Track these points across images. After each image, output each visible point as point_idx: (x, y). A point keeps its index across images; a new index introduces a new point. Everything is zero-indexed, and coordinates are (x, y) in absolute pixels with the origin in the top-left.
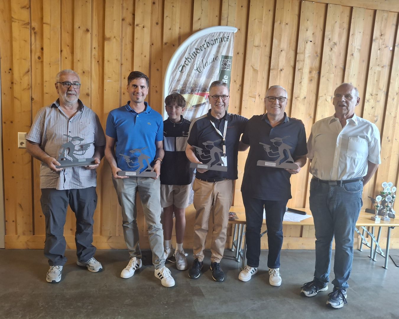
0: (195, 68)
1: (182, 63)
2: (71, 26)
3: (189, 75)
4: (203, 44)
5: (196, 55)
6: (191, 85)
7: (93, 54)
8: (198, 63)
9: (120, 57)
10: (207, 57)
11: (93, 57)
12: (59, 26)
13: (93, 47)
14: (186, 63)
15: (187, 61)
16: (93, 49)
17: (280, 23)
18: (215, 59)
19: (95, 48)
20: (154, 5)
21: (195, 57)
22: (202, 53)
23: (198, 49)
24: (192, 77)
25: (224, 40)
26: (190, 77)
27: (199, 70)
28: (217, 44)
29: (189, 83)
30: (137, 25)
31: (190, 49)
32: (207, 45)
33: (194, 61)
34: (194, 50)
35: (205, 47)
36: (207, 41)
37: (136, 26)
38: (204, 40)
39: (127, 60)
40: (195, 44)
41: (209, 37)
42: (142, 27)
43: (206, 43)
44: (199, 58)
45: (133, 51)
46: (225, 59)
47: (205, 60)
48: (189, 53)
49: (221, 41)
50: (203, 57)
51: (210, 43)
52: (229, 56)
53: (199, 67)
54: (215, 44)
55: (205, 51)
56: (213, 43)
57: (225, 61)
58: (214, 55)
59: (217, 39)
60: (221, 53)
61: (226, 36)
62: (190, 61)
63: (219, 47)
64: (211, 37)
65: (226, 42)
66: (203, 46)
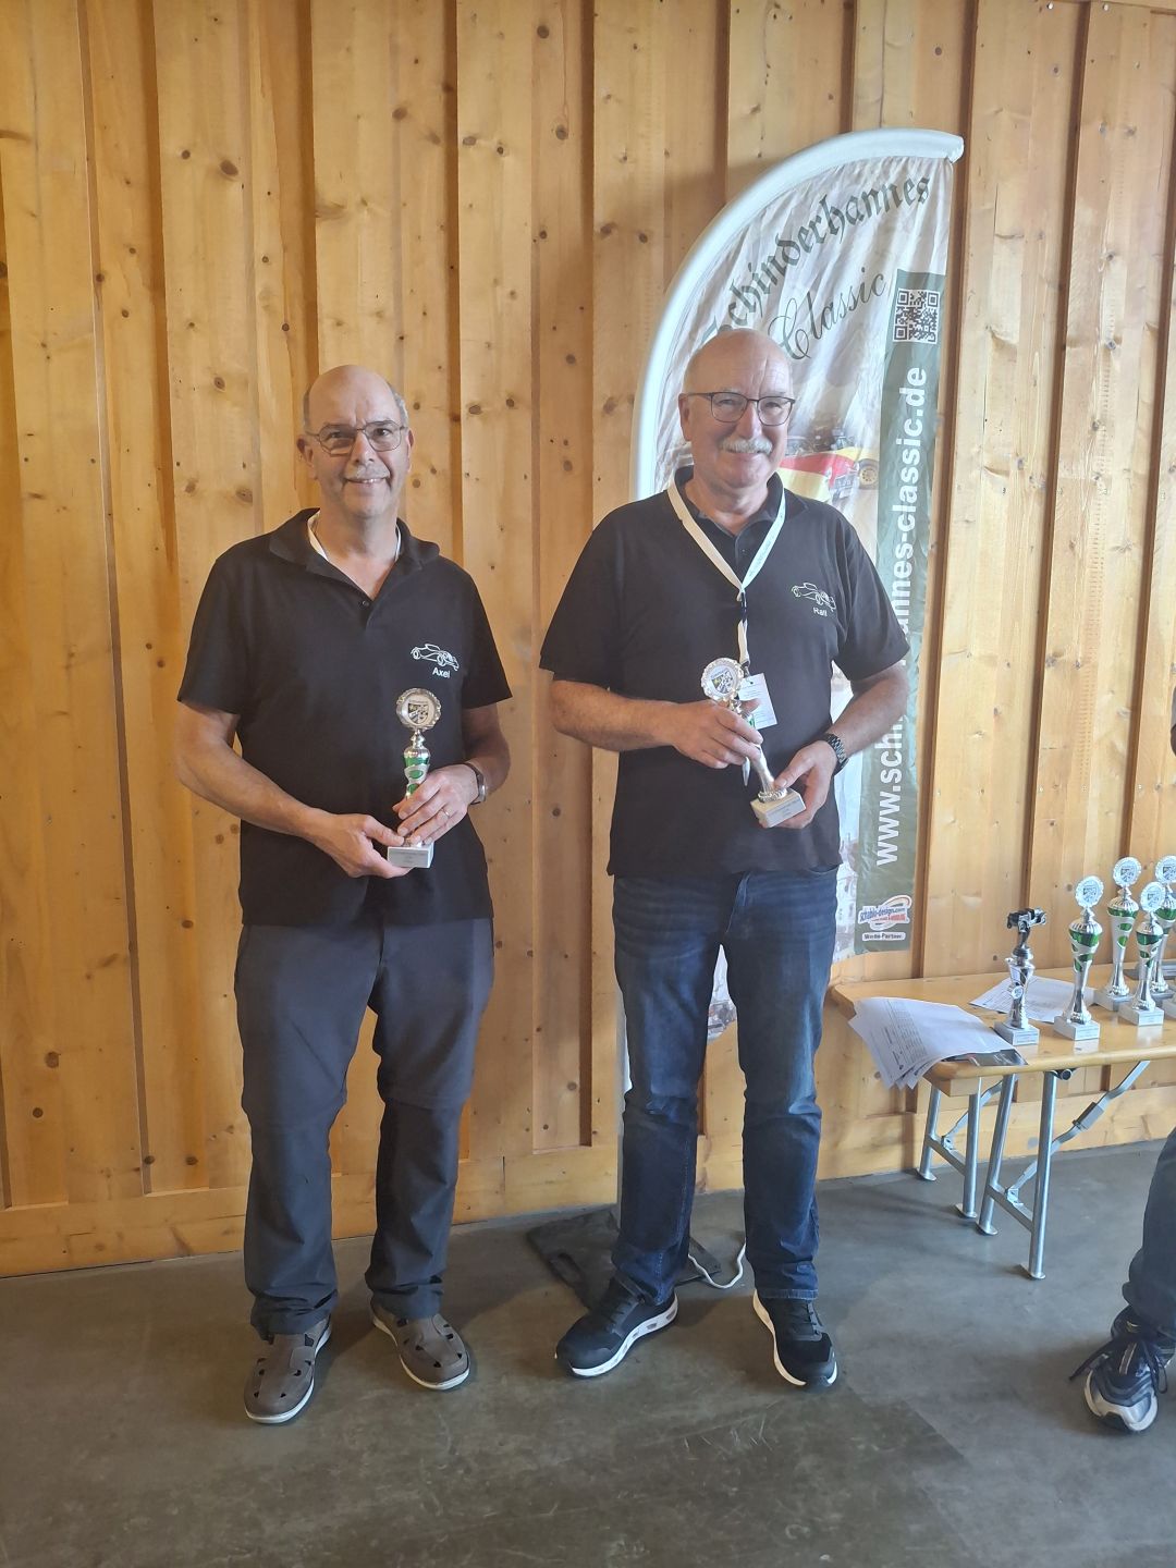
1: (719, 313)
2: (141, 149)
4: (812, 217)
5: (783, 271)
7: (258, 290)
8: (791, 314)
9: (392, 302)
10: (828, 283)
11: (259, 304)
12: (79, 149)
13: (260, 252)
14: (737, 312)
15: (740, 304)
16: (259, 265)
17: (1102, 131)
18: (867, 291)
19: (265, 260)
20: (542, 40)
21: (774, 280)
22: (807, 260)
23: (790, 244)
25: (906, 193)
27: (794, 348)
28: (875, 219)
30: (471, 141)
31: (756, 244)
32: (830, 223)
33: (773, 303)
34: (772, 249)
35: (821, 235)
36: (829, 204)
37: (464, 142)
38: (818, 197)
39: (425, 314)
40: (776, 217)
41: (838, 184)
42: (494, 148)
43: (827, 213)
44: (794, 287)
45: (452, 269)
46: (911, 291)
47: (822, 295)
48: (750, 265)
49: (892, 203)
50: (811, 284)
51: (844, 213)
52: (928, 274)
53: (794, 334)
54: (866, 216)
55: (821, 250)
56: (858, 213)
57: (912, 298)
58: (863, 270)
59: (874, 193)
60: (898, 258)
61: (915, 180)
62: (752, 304)
63: (886, 231)
64: (847, 182)
65: (917, 206)
66: (811, 230)
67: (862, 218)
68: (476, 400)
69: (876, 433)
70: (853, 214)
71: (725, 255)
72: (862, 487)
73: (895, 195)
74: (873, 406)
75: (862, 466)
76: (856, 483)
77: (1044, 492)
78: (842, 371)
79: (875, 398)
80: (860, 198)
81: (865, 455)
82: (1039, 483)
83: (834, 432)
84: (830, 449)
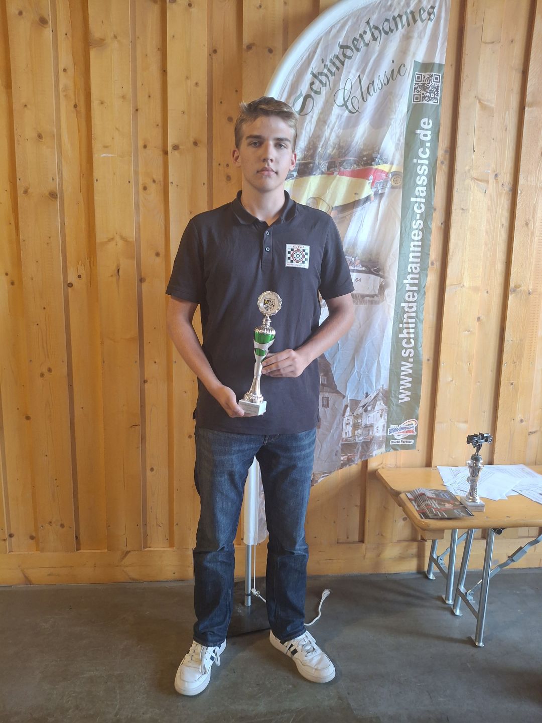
0: (340, 100)
1: (304, 88)
3: (322, 121)
4: (361, 31)
5: (343, 63)
6: (329, 151)
7: (61, 86)
8: (348, 87)
9: (131, 91)
10: (371, 69)
11: (62, 95)
14: (315, 87)
15: (317, 83)
16: (61, 73)
18: (395, 74)
19: (65, 70)
21: (338, 69)
22: (358, 56)
23: (347, 47)
24: (331, 126)
25: (420, 15)
26: (324, 126)
27: (350, 107)
28: (400, 31)
29: (322, 144)
30: (173, 1)
31: (326, 48)
32: (373, 35)
33: (337, 82)
34: (337, 50)
35: (367, 41)
36: (372, 24)
37: (170, 2)
38: (365, 19)
40: (339, 31)
41: (377, 12)
42: (186, 4)
43: (371, 29)
44: (349, 72)
46: (423, 74)
47: (368, 76)
48: (323, 60)
49: (411, 21)
50: (360, 70)
51: (381, 28)
52: (434, 63)
53: (351, 98)
54: (395, 30)
55: (367, 50)
56: (390, 28)
57: (424, 78)
58: (393, 62)
59: (400, 16)
60: (414, 54)
61: (426, 7)
62: (324, 82)
63: (407, 38)
64: (383, 10)
65: (428, 22)
66: (360, 39)
67: (392, 31)
68: (176, 142)
69: (401, 156)
70: (387, 29)
71: (307, 54)
72: (392, 187)
73: (414, 18)
74: (399, 140)
75: (393, 176)
76: (389, 185)
77: (511, 193)
78: (380, 120)
79: (400, 136)
80: (391, 19)
81: (394, 169)
82: (507, 187)
83: (374, 155)
84: (372, 165)
